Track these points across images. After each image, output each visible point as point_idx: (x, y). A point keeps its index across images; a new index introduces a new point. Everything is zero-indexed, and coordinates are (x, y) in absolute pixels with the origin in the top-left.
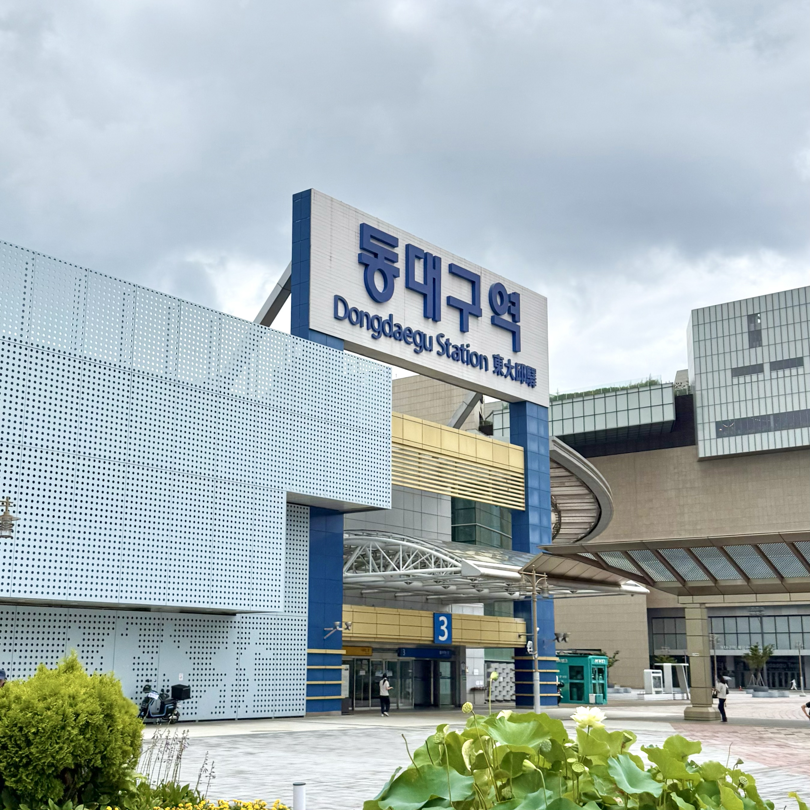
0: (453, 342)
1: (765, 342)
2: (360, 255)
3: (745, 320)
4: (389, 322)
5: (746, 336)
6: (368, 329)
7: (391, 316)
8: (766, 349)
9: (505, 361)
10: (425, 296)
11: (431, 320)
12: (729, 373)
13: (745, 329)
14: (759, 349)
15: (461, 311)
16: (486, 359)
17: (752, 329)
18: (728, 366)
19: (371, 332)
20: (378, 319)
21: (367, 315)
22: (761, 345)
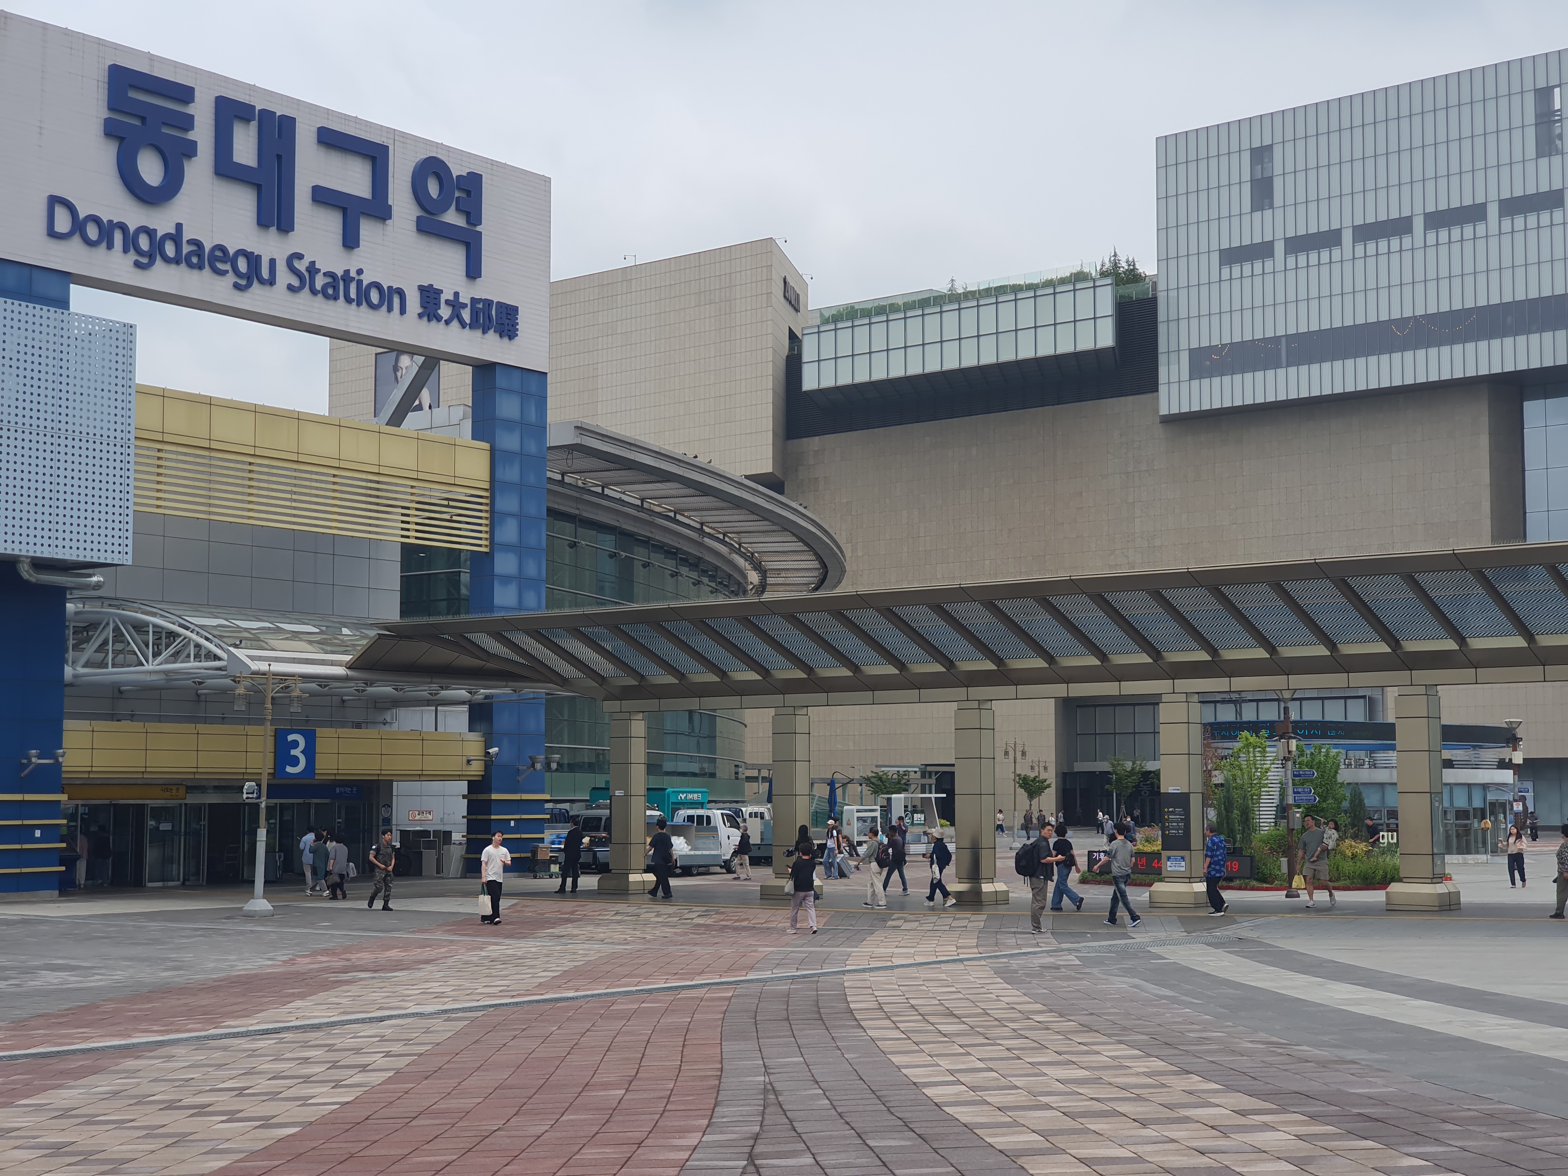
0: (323, 266)
1: (1278, 200)
2: (107, 122)
3: (1247, 156)
4: (176, 237)
5: (1247, 188)
6: (126, 250)
7: (179, 226)
8: (1279, 213)
9: (447, 295)
10: (259, 187)
11: (273, 229)
12: (1215, 257)
13: (1246, 176)
14: (1268, 213)
15: (344, 210)
16: (401, 293)
17: (1259, 176)
18: (1214, 246)
19: (132, 256)
20: (150, 233)
21: (123, 227)
22: (1272, 207)
